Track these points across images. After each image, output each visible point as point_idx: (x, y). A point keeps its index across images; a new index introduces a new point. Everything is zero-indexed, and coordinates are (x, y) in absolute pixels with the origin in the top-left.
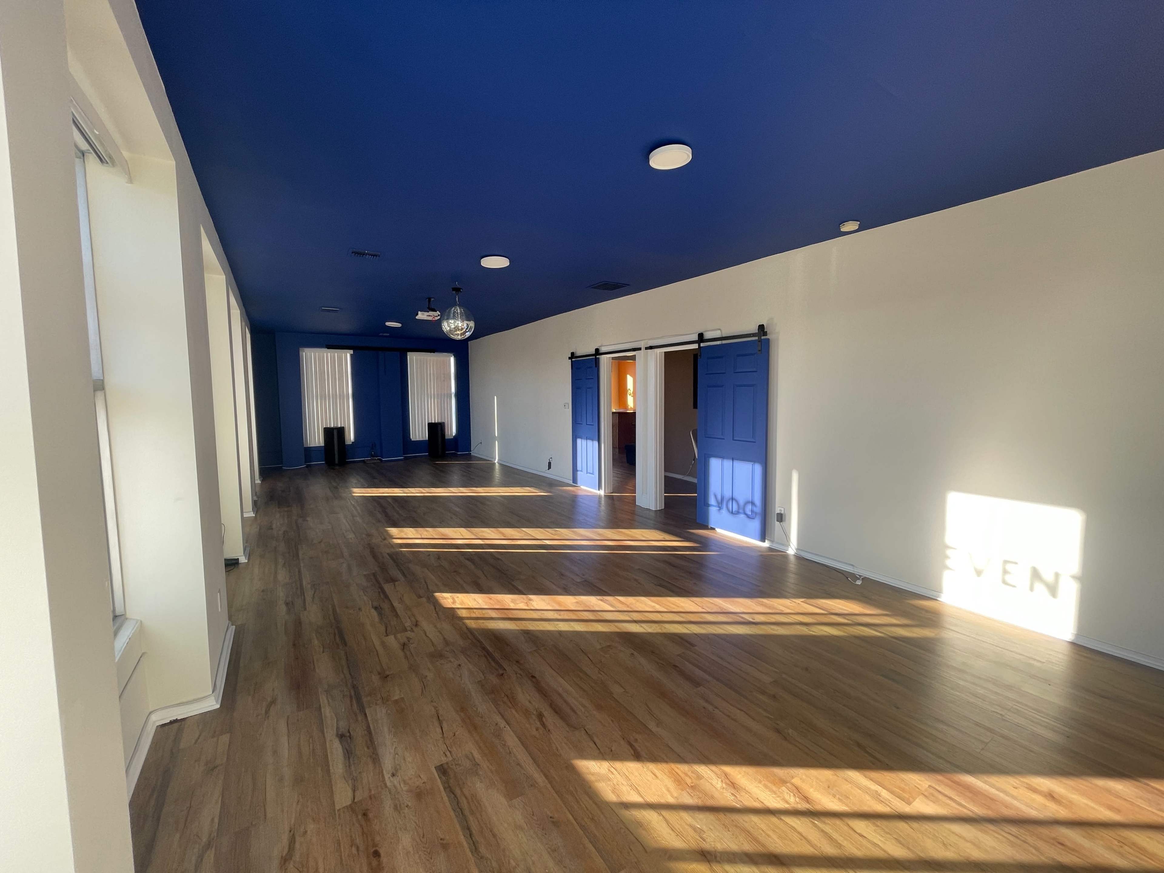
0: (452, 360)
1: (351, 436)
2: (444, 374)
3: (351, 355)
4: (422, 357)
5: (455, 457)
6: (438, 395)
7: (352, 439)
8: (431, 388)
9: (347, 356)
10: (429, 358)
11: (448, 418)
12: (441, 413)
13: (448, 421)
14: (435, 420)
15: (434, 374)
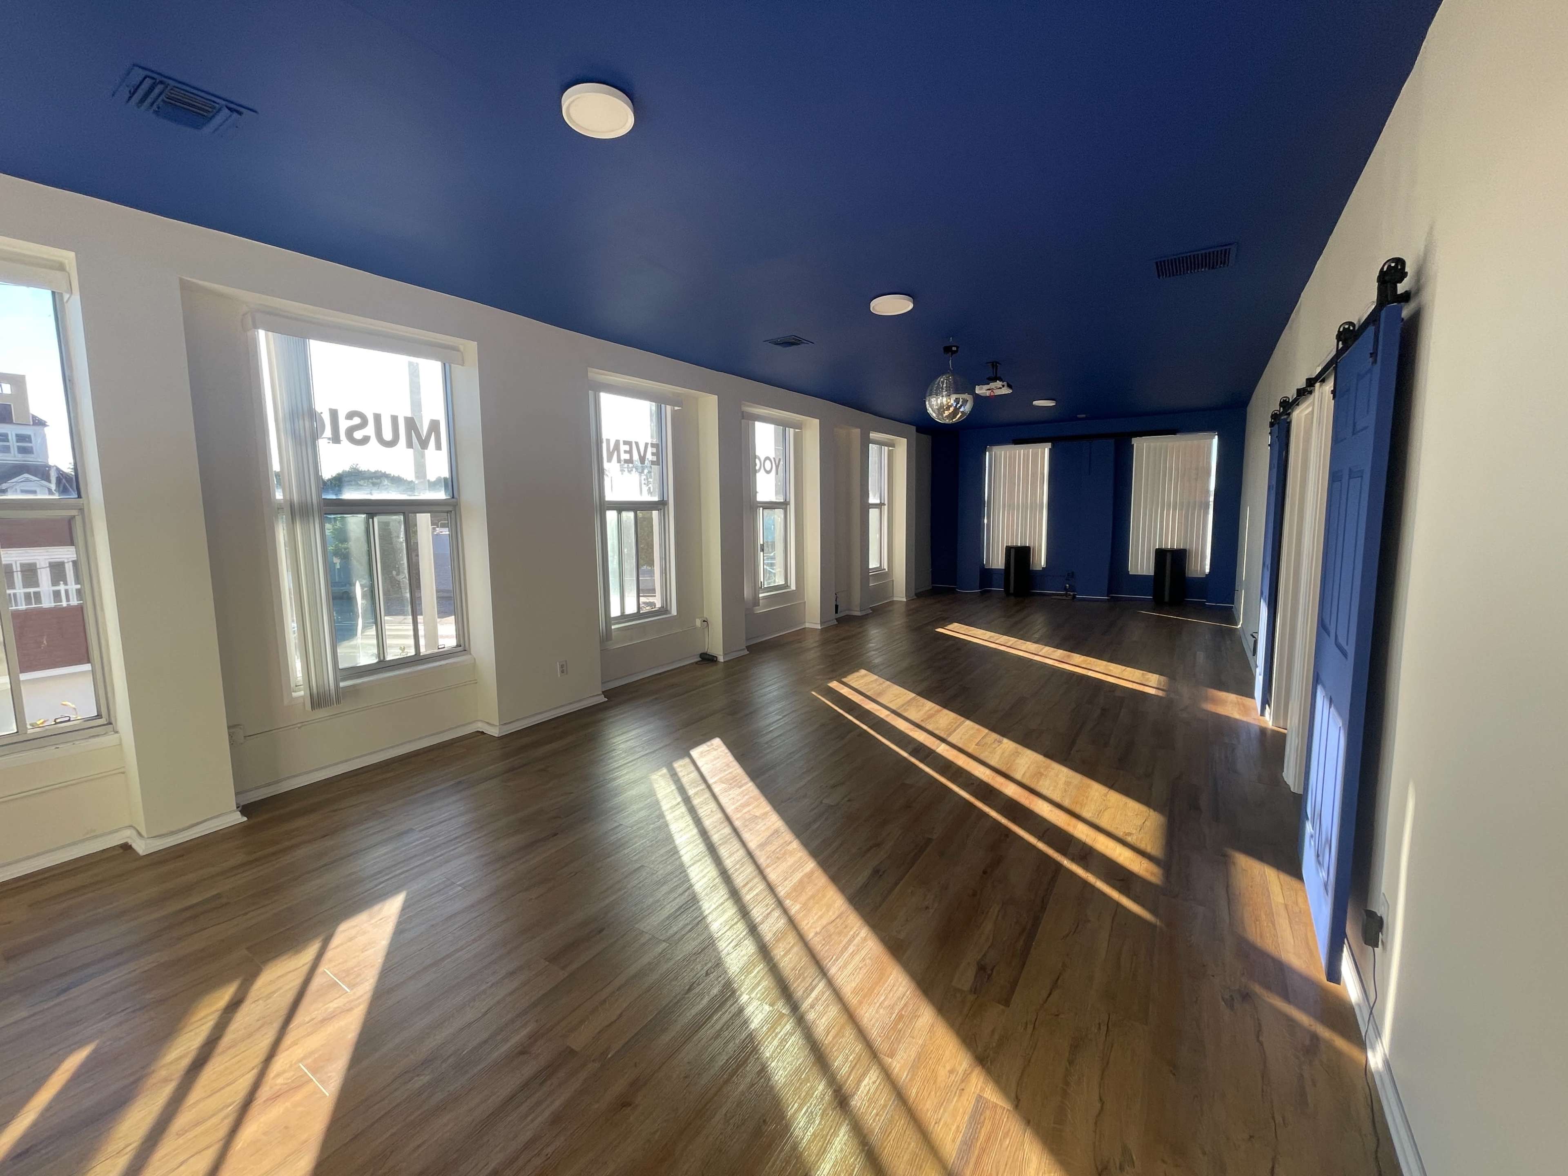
0: (1215, 441)
1: (1041, 559)
2: (1197, 469)
3: (1050, 450)
4: (1158, 444)
5: (1201, 610)
6: (1182, 504)
7: (1043, 564)
8: (1169, 493)
9: (1044, 451)
10: (1170, 444)
11: (1197, 544)
12: (1186, 532)
13: (1197, 549)
14: (1172, 542)
15: (1177, 469)
